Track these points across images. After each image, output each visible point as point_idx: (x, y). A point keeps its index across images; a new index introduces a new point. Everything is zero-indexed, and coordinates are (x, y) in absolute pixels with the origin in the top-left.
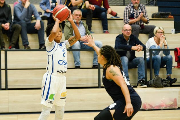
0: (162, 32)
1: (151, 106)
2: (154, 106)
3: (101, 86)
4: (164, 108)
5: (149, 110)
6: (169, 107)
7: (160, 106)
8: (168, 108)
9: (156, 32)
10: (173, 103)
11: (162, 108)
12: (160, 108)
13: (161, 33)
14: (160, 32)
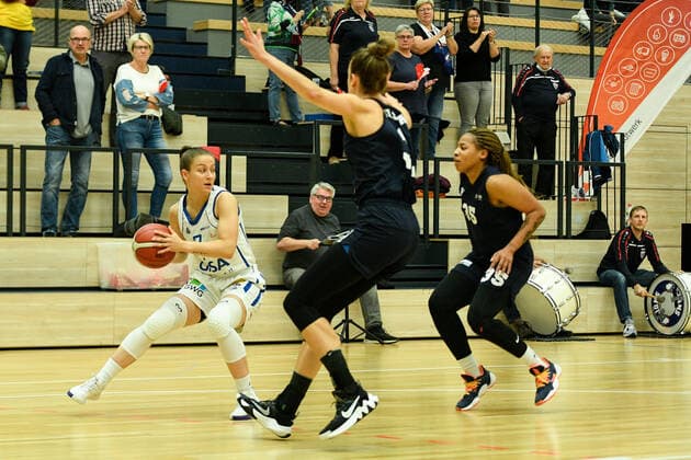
0: (145, 47)
1: (129, 281)
2: (136, 282)
3: (14, 231)
4: (159, 286)
5: (125, 291)
6: (171, 284)
7: (150, 283)
8: (168, 287)
9: (133, 47)
10: (178, 275)
11: (155, 287)
12: (150, 287)
13: (143, 50)
14: (141, 47)
